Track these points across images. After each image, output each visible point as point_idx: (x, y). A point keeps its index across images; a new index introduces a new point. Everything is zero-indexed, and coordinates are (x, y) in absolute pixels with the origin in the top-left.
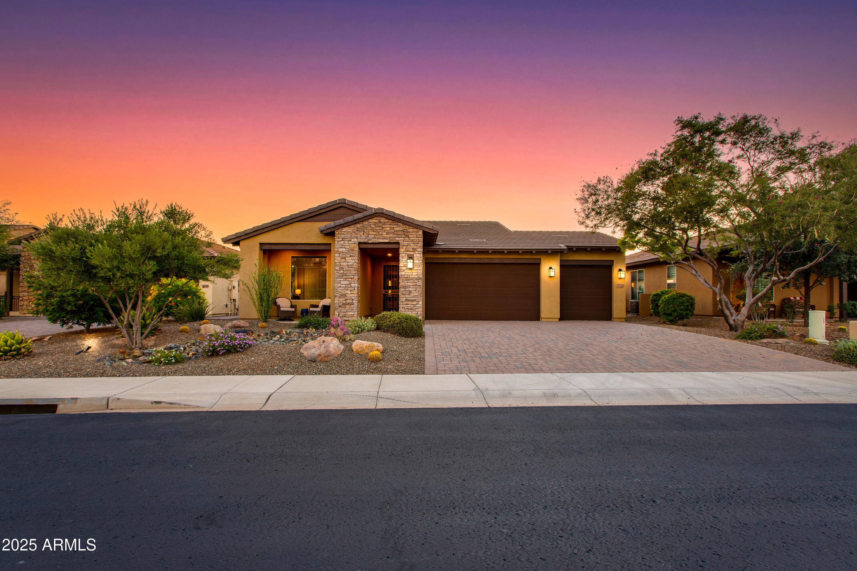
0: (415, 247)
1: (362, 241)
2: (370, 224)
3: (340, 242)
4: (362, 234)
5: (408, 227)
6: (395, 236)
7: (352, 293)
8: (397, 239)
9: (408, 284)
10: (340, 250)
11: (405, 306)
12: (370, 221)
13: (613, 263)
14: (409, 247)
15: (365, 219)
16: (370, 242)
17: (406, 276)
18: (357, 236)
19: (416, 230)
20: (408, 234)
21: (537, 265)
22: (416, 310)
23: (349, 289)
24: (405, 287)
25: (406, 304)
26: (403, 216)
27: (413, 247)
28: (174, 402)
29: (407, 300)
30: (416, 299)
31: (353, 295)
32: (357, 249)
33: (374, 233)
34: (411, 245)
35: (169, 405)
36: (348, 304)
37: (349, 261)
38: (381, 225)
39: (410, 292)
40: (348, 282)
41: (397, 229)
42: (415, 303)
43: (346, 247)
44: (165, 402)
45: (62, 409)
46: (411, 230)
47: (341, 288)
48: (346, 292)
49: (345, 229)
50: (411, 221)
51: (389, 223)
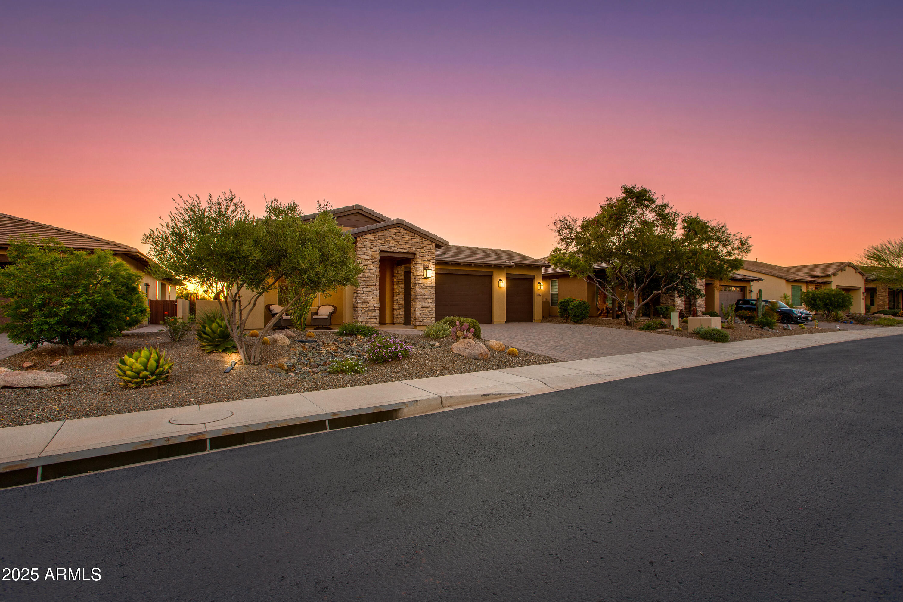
0: (430, 258)
1: (383, 249)
2: (391, 233)
3: (362, 249)
4: (383, 242)
5: (423, 239)
6: (412, 247)
7: (374, 299)
8: (414, 249)
9: (424, 291)
10: (362, 256)
11: (421, 312)
12: (391, 230)
13: (534, 277)
14: (424, 258)
15: (386, 228)
16: (390, 251)
17: (422, 285)
18: (379, 244)
19: (430, 243)
20: (423, 245)
21: (490, 277)
22: (431, 316)
23: (371, 296)
24: (421, 295)
25: (423, 311)
26: (420, 229)
27: (428, 258)
28: (499, 393)
29: (423, 307)
30: (430, 305)
31: (375, 302)
32: (378, 257)
33: (395, 243)
34: (427, 256)
35: (496, 396)
36: (371, 311)
37: (371, 268)
38: (400, 235)
39: (425, 299)
40: (370, 290)
41: (415, 240)
42: (429, 309)
43: (368, 254)
44: (492, 394)
45: (407, 413)
46: (426, 242)
47: (363, 295)
48: (369, 299)
49: (367, 237)
50: (427, 234)
51: (407, 235)
